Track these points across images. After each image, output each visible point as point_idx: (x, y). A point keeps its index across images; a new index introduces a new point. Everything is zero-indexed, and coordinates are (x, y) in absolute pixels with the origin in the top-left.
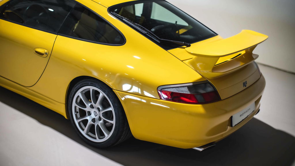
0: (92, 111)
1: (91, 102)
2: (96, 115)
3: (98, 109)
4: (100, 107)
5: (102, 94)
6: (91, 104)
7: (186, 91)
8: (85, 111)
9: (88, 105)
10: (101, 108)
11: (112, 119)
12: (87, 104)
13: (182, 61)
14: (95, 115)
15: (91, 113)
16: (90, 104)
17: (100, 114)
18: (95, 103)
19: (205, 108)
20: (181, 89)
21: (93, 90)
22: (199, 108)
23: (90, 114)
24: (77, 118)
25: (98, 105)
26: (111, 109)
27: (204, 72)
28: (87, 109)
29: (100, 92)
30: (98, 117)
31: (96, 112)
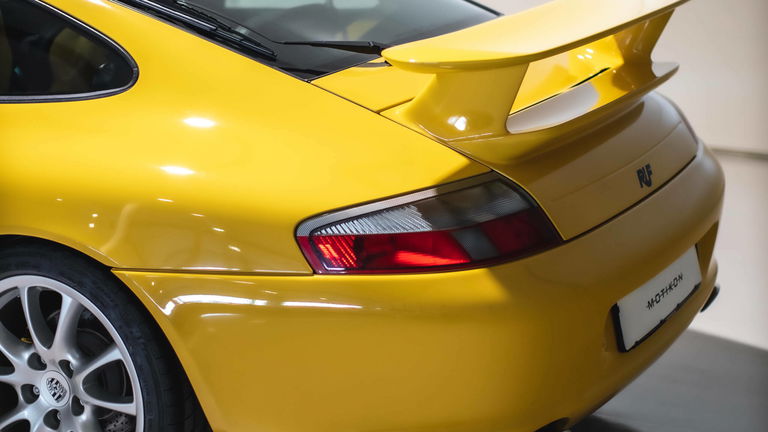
0: (42, 381)
1: (31, 344)
2: (60, 396)
3: (65, 365)
4: (70, 358)
5: (71, 300)
6: (32, 351)
7: (419, 225)
8: (9, 389)
9: (20, 360)
10: (74, 362)
11: (128, 397)
12: (17, 354)
13: (378, 113)
14: (54, 395)
15: (35, 391)
16: (26, 355)
17: (74, 388)
18: (48, 342)
19: (503, 281)
20: (394, 216)
21: (31, 290)
22: (477, 284)
23: (31, 394)
25: (60, 350)
26: (118, 353)
27: (474, 138)
28: (16, 379)
29: (62, 294)
30: (67, 400)
31: (57, 382)
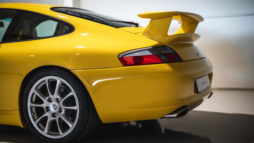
0: (51, 106)
1: (48, 95)
2: (56, 109)
3: (57, 100)
4: (58, 97)
6: (49, 97)
7: (148, 53)
8: (42, 108)
9: (45, 100)
11: (75, 105)
12: (45, 98)
13: (135, 34)
14: (54, 108)
15: (49, 109)
16: (47, 98)
17: (60, 105)
18: (53, 94)
19: (171, 66)
20: (143, 52)
21: (49, 80)
22: (165, 67)
24: (35, 120)
25: (56, 96)
26: (72, 93)
28: (44, 105)
29: (57, 80)
30: (58, 109)
31: (55, 105)
